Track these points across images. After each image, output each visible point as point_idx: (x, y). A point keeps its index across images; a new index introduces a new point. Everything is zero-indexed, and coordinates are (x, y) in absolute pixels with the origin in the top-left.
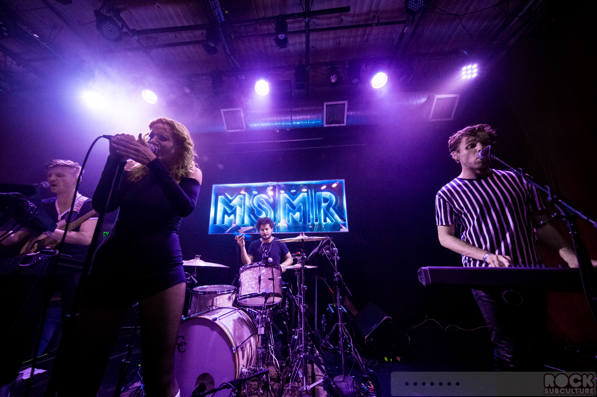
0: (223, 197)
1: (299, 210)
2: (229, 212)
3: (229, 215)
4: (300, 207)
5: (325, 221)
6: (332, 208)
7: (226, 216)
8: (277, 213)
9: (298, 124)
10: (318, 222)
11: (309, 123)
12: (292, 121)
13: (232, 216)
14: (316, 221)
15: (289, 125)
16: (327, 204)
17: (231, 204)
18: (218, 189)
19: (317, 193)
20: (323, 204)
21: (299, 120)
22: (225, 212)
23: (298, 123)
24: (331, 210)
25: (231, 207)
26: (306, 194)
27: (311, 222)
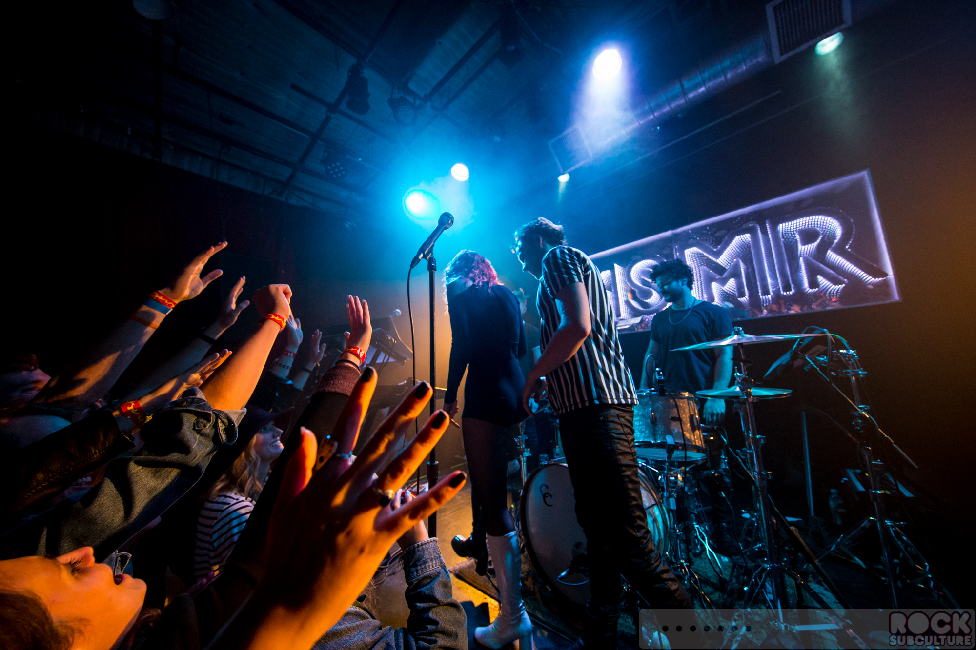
4: (737, 266)
5: (813, 283)
6: (834, 250)
9: (703, 92)
10: (791, 290)
11: (729, 75)
12: (684, 92)
14: (787, 288)
15: (679, 106)
16: (814, 245)
19: (781, 225)
20: (803, 247)
21: (703, 83)
23: (702, 89)
24: (832, 256)
26: (747, 237)
27: (771, 293)
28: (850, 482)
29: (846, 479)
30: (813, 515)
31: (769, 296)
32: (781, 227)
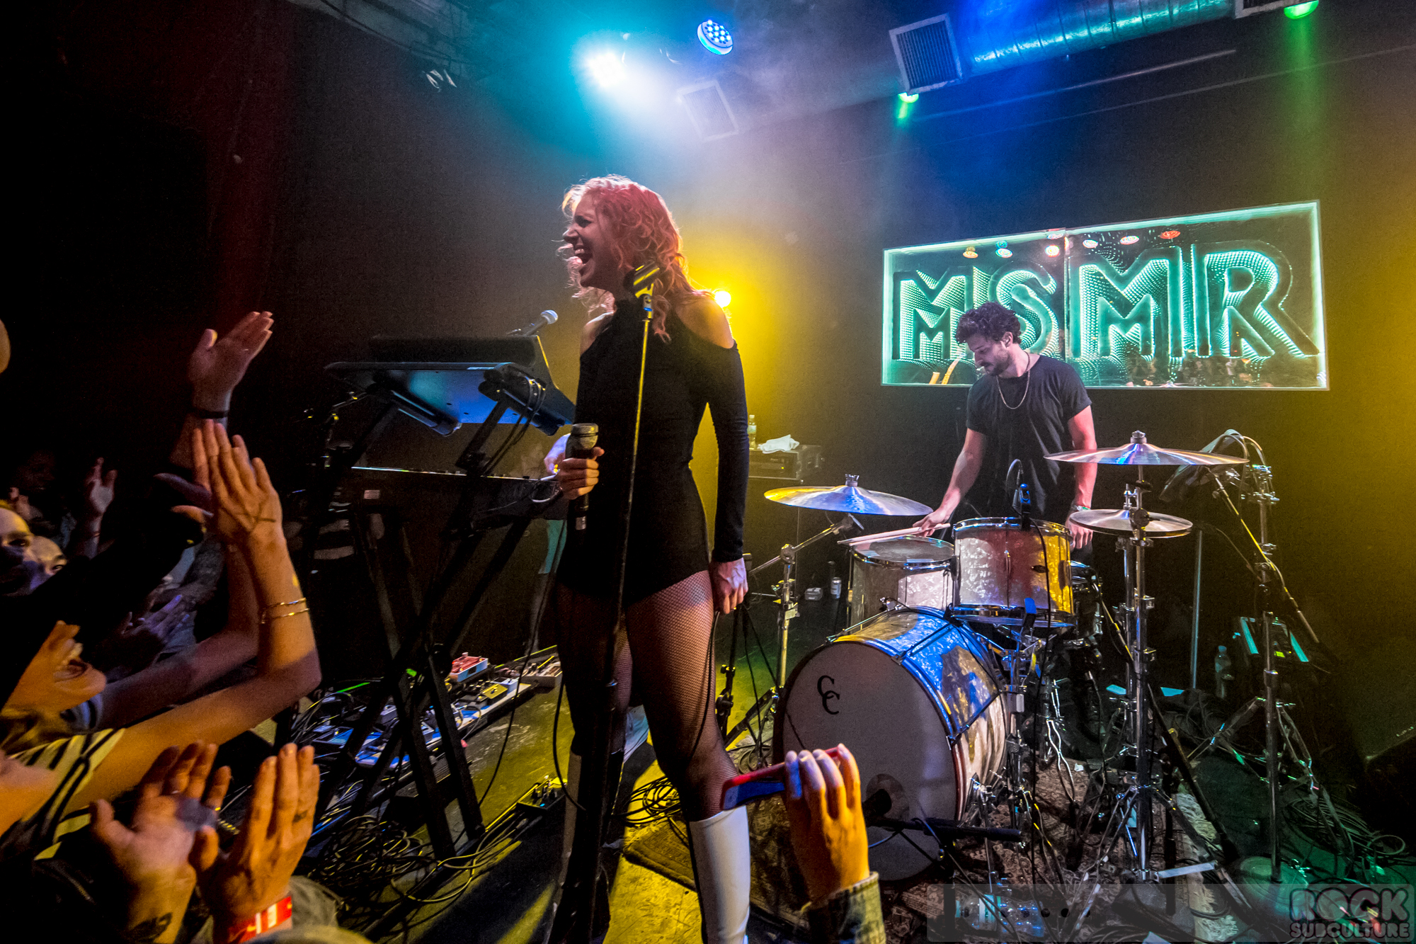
0: (912, 282)
1: (1142, 318)
2: (931, 326)
3: (931, 333)
5: (1235, 349)
6: (1265, 306)
7: (923, 336)
8: (1068, 328)
9: (1138, 24)
13: (940, 335)
14: (1203, 350)
16: (1243, 293)
17: (936, 302)
18: (899, 259)
19: (1208, 255)
20: (1231, 293)
22: (920, 326)
24: (1261, 312)
25: (936, 311)
26: (1165, 263)
27: (1184, 355)
28: (1243, 638)
29: (1239, 634)
30: (1194, 687)
31: (1181, 359)
32: (1207, 258)
